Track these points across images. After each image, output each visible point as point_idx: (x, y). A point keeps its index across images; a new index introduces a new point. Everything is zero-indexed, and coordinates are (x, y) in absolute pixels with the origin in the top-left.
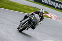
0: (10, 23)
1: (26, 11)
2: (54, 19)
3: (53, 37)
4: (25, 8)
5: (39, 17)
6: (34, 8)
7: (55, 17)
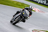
0: (3, 15)
1: (16, 5)
2: (38, 12)
3: (36, 26)
4: (15, 3)
5: (29, 12)
6: (22, 3)
7: (38, 10)
